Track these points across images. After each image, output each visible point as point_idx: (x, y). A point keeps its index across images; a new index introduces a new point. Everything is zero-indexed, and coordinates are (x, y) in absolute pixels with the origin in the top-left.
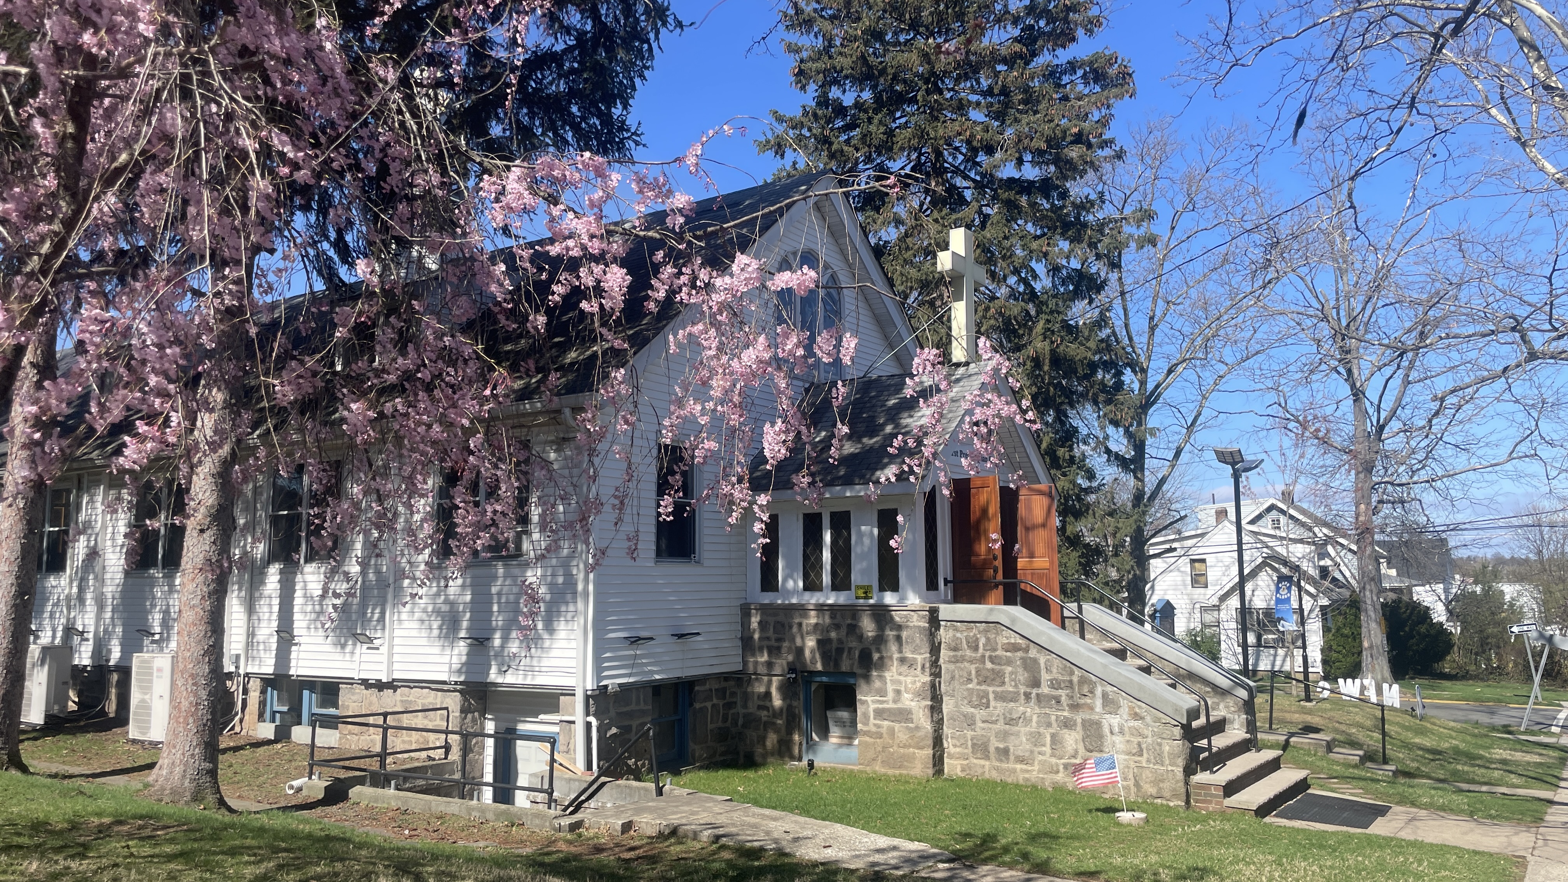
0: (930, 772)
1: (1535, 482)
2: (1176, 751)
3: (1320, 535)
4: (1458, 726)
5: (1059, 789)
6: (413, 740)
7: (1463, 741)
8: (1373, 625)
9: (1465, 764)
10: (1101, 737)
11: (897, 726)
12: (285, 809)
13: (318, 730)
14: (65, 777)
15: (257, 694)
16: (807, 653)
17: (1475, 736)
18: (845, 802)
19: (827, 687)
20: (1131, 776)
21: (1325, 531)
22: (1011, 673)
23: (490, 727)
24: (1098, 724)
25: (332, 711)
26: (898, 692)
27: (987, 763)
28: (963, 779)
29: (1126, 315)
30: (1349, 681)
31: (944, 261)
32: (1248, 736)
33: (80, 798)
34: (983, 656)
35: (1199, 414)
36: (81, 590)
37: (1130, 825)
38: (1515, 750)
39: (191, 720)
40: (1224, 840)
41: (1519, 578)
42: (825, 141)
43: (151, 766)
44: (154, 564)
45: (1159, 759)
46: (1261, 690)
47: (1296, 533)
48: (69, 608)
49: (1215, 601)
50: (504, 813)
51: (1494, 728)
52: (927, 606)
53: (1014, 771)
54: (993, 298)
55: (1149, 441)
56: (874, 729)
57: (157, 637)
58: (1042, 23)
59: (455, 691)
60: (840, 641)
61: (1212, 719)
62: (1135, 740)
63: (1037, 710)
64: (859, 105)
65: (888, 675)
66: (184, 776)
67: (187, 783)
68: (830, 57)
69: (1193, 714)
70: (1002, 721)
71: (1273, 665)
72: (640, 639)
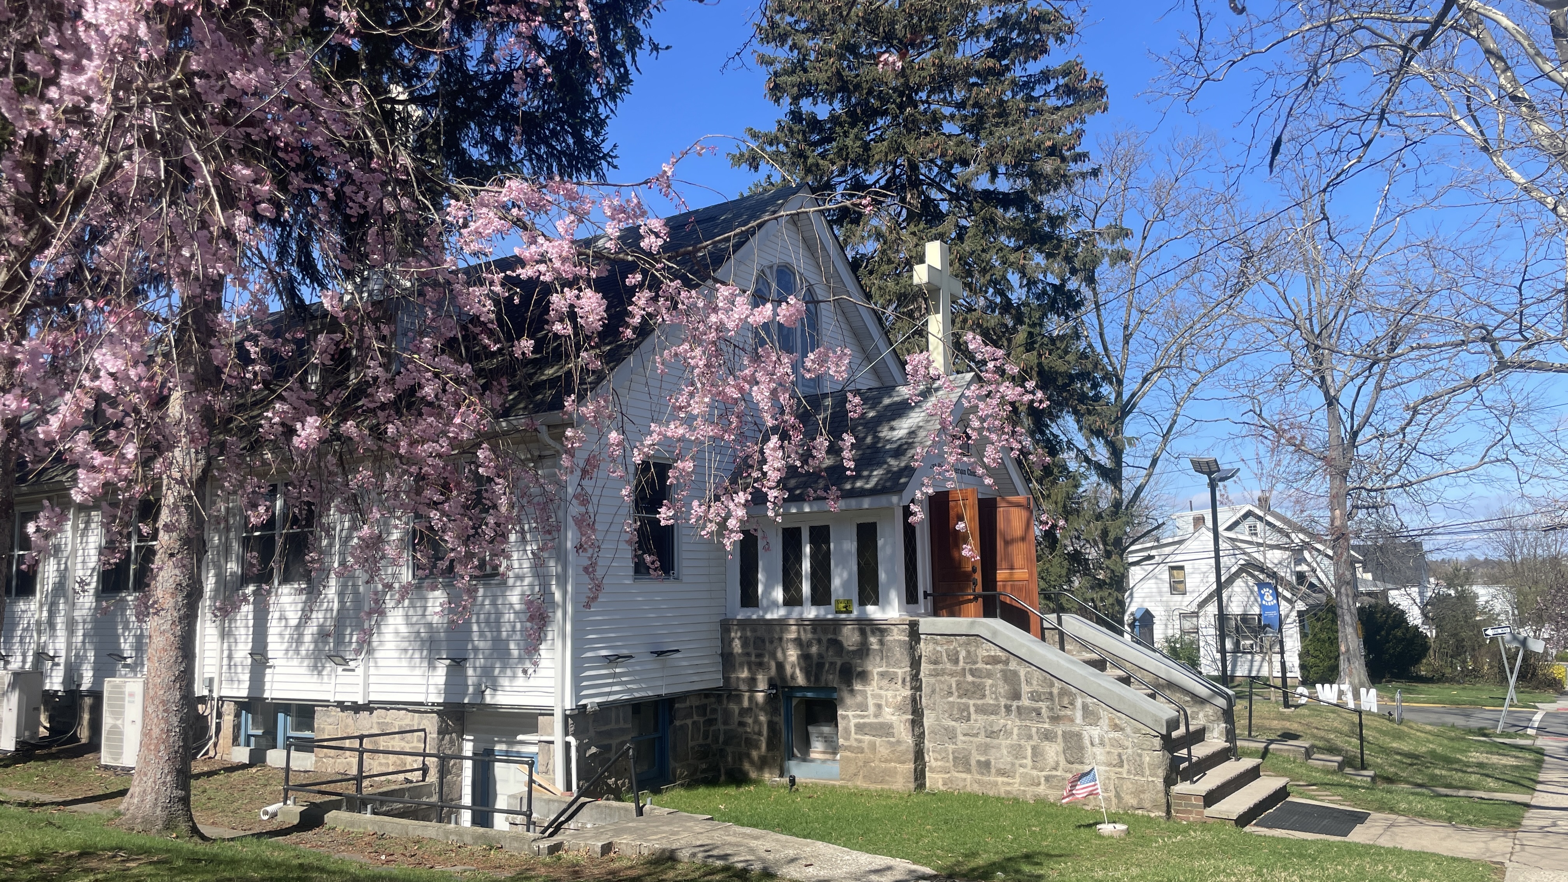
0: (912, 786)
1: (1508, 486)
2: (1156, 762)
3: (1297, 541)
4: (1435, 729)
5: (1040, 801)
6: (390, 763)
7: (1440, 745)
8: (1349, 630)
9: (1443, 768)
10: (1081, 748)
11: (878, 740)
12: (259, 835)
13: (293, 754)
14: (36, 805)
15: (231, 717)
16: (788, 670)
17: (1452, 739)
18: (827, 817)
19: (809, 703)
20: (1112, 787)
21: (1301, 536)
22: (992, 686)
23: (468, 748)
24: (1079, 736)
25: (307, 734)
26: (879, 706)
27: (969, 776)
28: (945, 793)
29: (1101, 325)
30: (1327, 686)
31: (920, 275)
32: (1228, 745)
33: (49, 830)
34: (964, 669)
35: (1174, 422)
36: (52, 614)
37: (1112, 837)
38: (1492, 753)
39: (162, 747)
40: (1205, 850)
41: (1492, 581)
42: (801, 155)
43: (123, 793)
44: (126, 588)
45: (1139, 770)
46: (1239, 696)
47: (1274, 538)
48: (39, 633)
49: (1194, 608)
50: (483, 836)
51: (1470, 732)
52: (908, 618)
53: (996, 784)
54: (970, 310)
55: (1127, 449)
56: (855, 744)
57: (129, 661)
58: (1014, 35)
59: (432, 712)
60: (820, 656)
61: (1192, 728)
62: (1116, 751)
63: (1018, 723)
64: (834, 119)
65: (869, 689)
66: (155, 805)
67: (158, 811)
68: (805, 71)
69: (1173, 724)
70: (983, 734)
71: (1250, 671)
72: (619, 657)
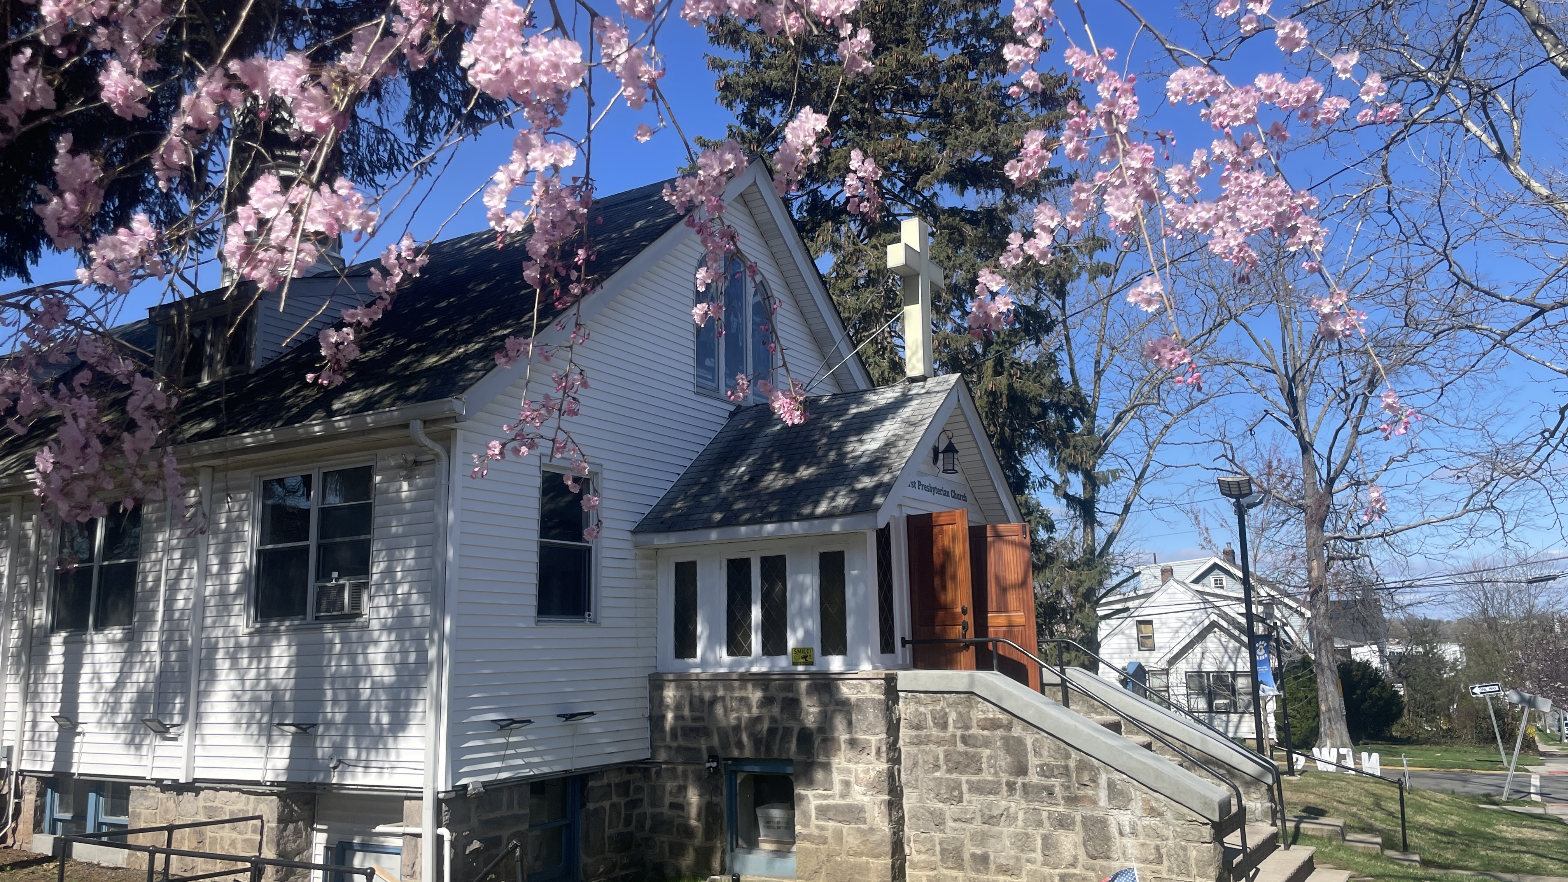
2: (1206, 856)
3: (1263, 594)
4: (1446, 798)
7: (1462, 817)
8: (1331, 688)
9: (1484, 847)
10: (1107, 839)
11: (845, 828)
15: (34, 797)
16: (733, 737)
17: (1467, 809)
19: (757, 779)
21: (1269, 590)
22: (990, 757)
23: (320, 841)
24: (1103, 823)
25: (121, 820)
26: (847, 784)
27: (960, 874)
29: (1071, 360)
31: (896, 254)
32: (1275, 829)
34: (954, 736)
35: (1147, 467)
45: (1183, 867)
49: (1164, 664)
51: (1476, 799)
52: (883, 673)
56: (816, 832)
59: (272, 794)
60: (774, 719)
62: (1152, 843)
63: (1024, 805)
65: (833, 761)
69: (1225, 808)
70: (979, 819)
72: (513, 721)
